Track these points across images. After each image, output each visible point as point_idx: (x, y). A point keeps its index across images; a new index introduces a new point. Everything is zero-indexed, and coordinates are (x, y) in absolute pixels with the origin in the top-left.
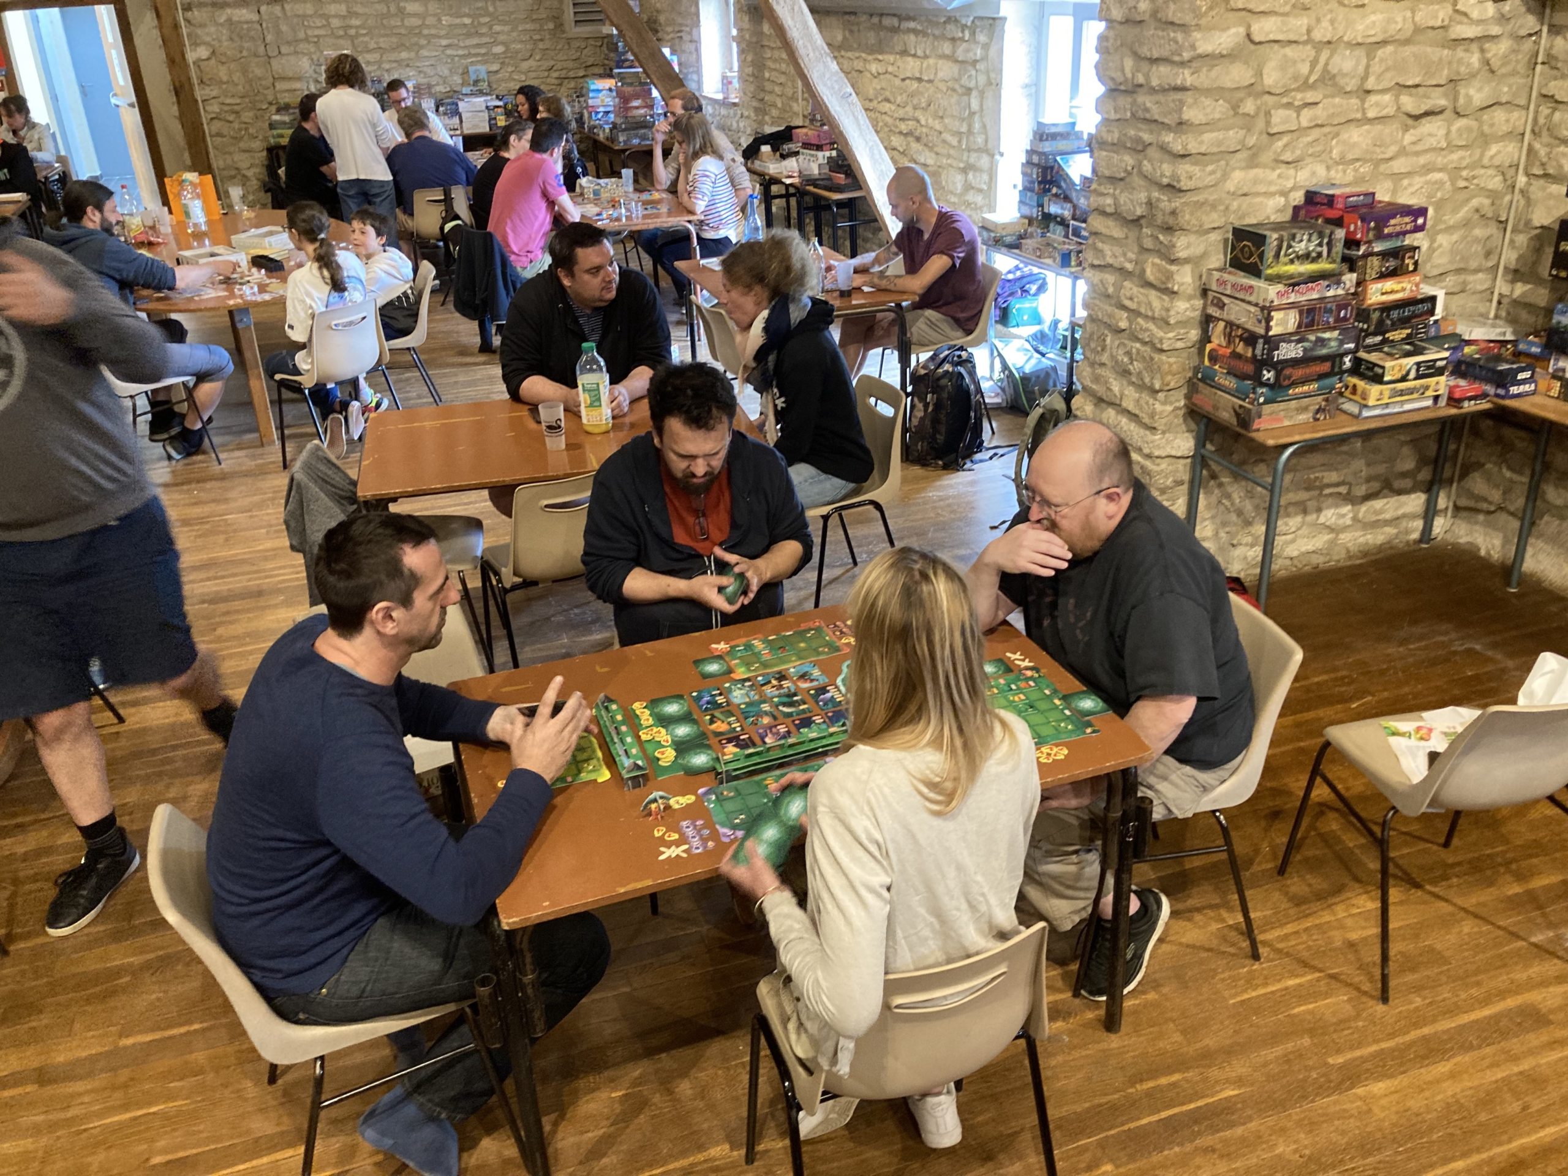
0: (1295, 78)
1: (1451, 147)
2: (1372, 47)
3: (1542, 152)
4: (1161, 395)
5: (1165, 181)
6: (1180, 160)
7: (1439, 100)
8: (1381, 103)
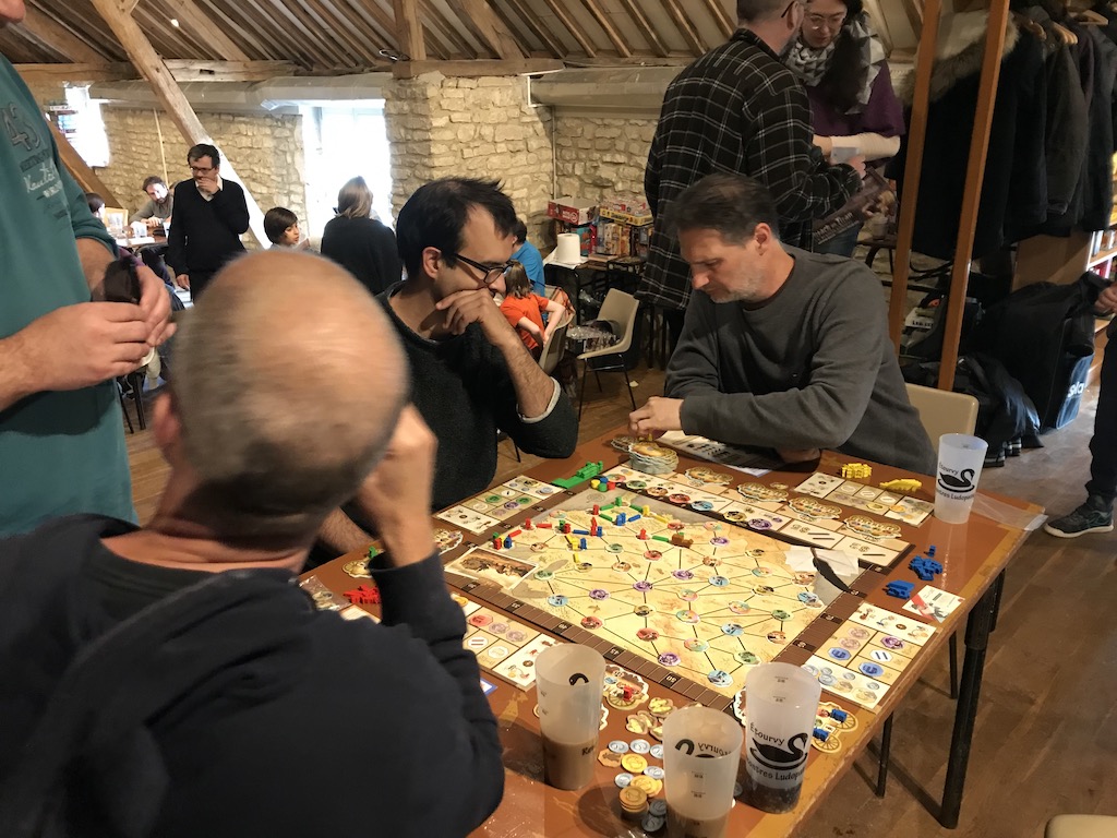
0: (470, 136)
1: (529, 165)
2: (495, 125)
3: (561, 166)
7: (521, 146)
8: (502, 147)
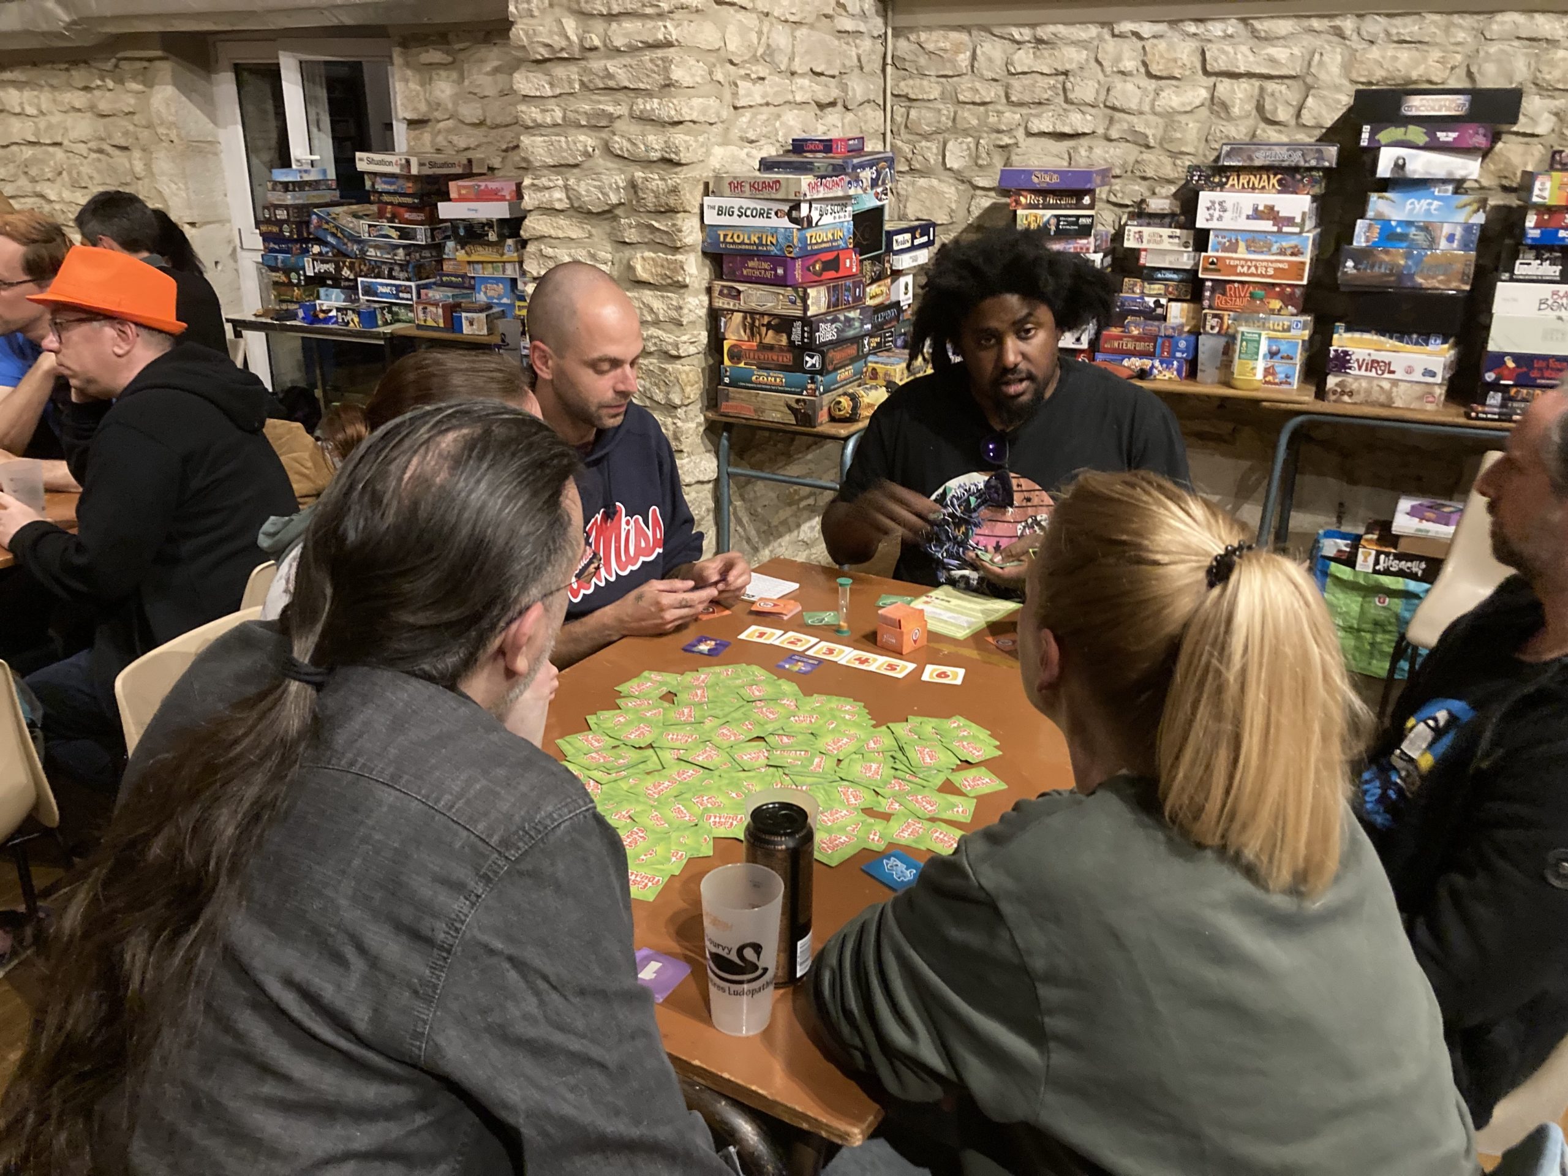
0: (750, 48)
2: (792, 26)
4: (680, 412)
5: (655, 155)
6: (671, 130)
7: (835, 91)
8: (804, 87)
